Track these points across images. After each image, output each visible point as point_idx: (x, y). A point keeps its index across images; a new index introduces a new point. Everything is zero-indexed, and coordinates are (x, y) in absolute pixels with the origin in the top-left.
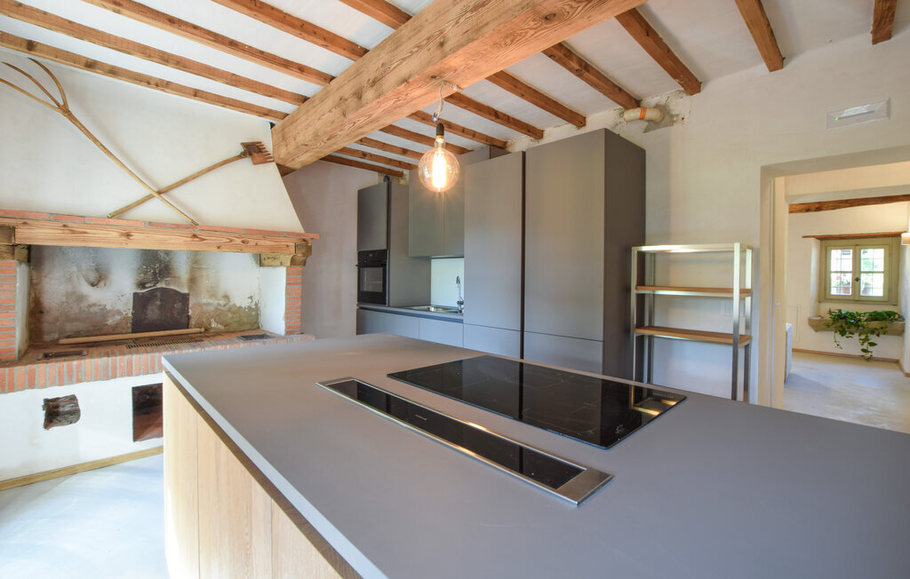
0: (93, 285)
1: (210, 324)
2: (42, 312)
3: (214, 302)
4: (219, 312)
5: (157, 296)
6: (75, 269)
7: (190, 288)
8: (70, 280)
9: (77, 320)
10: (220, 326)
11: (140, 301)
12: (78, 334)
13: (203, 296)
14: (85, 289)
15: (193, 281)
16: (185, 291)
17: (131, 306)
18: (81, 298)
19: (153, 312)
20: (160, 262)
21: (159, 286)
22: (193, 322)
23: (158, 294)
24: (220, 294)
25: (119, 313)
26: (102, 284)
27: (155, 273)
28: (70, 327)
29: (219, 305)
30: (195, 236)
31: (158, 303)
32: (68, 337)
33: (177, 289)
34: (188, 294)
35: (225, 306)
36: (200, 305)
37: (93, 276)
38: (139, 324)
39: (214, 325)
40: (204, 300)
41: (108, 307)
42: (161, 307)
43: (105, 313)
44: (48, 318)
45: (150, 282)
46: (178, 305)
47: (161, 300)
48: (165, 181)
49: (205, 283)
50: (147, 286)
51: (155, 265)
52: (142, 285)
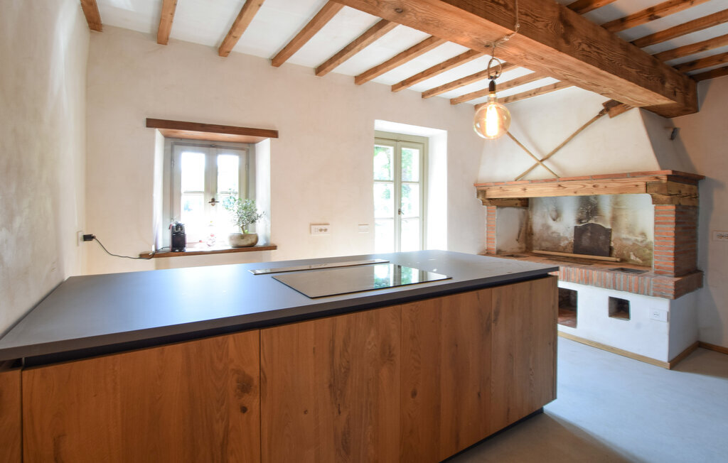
0: (554, 220)
1: (629, 257)
2: (532, 234)
3: (633, 238)
4: (636, 247)
5: (588, 229)
6: (546, 210)
7: (613, 224)
8: (544, 217)
9: (546, 240)
10: (638, 259)
11: (579, 232)
12: (547, 249)
13: (623, 231)
14: (551, 222)
15: (614, 219)
16: (608, 226)
17: (573, 235)
18: (548, 227)
19: (586, 241)
20: (591, 204)
21: (590, 222)
22: (615, 252)
23: (589, 228)
24: (638, 230)
25: (567, 239)
26: (558, 220)
27: (588, 213)
28: (545, 244)
29: (637, 240)
30: (560, 186)
31: (589, 234)
32: (543, 250)
33: (603, 225)
34: (611, 230)
35: (642, 242)
36: (620, 240)
37: (554, 214)
38: (577, 247)
39: (633, 257)
40: (624, 236)
41: (561, 235)
42: (591, 238)
43: (560, 238)
44: (535, 238)
45: (585, 219)
46: (602, 238)
47: (591, 233)
48: (548, 151)
49: (624, 221)
50: (583, 221)
51: (589, 207)
52: (579, 221)
